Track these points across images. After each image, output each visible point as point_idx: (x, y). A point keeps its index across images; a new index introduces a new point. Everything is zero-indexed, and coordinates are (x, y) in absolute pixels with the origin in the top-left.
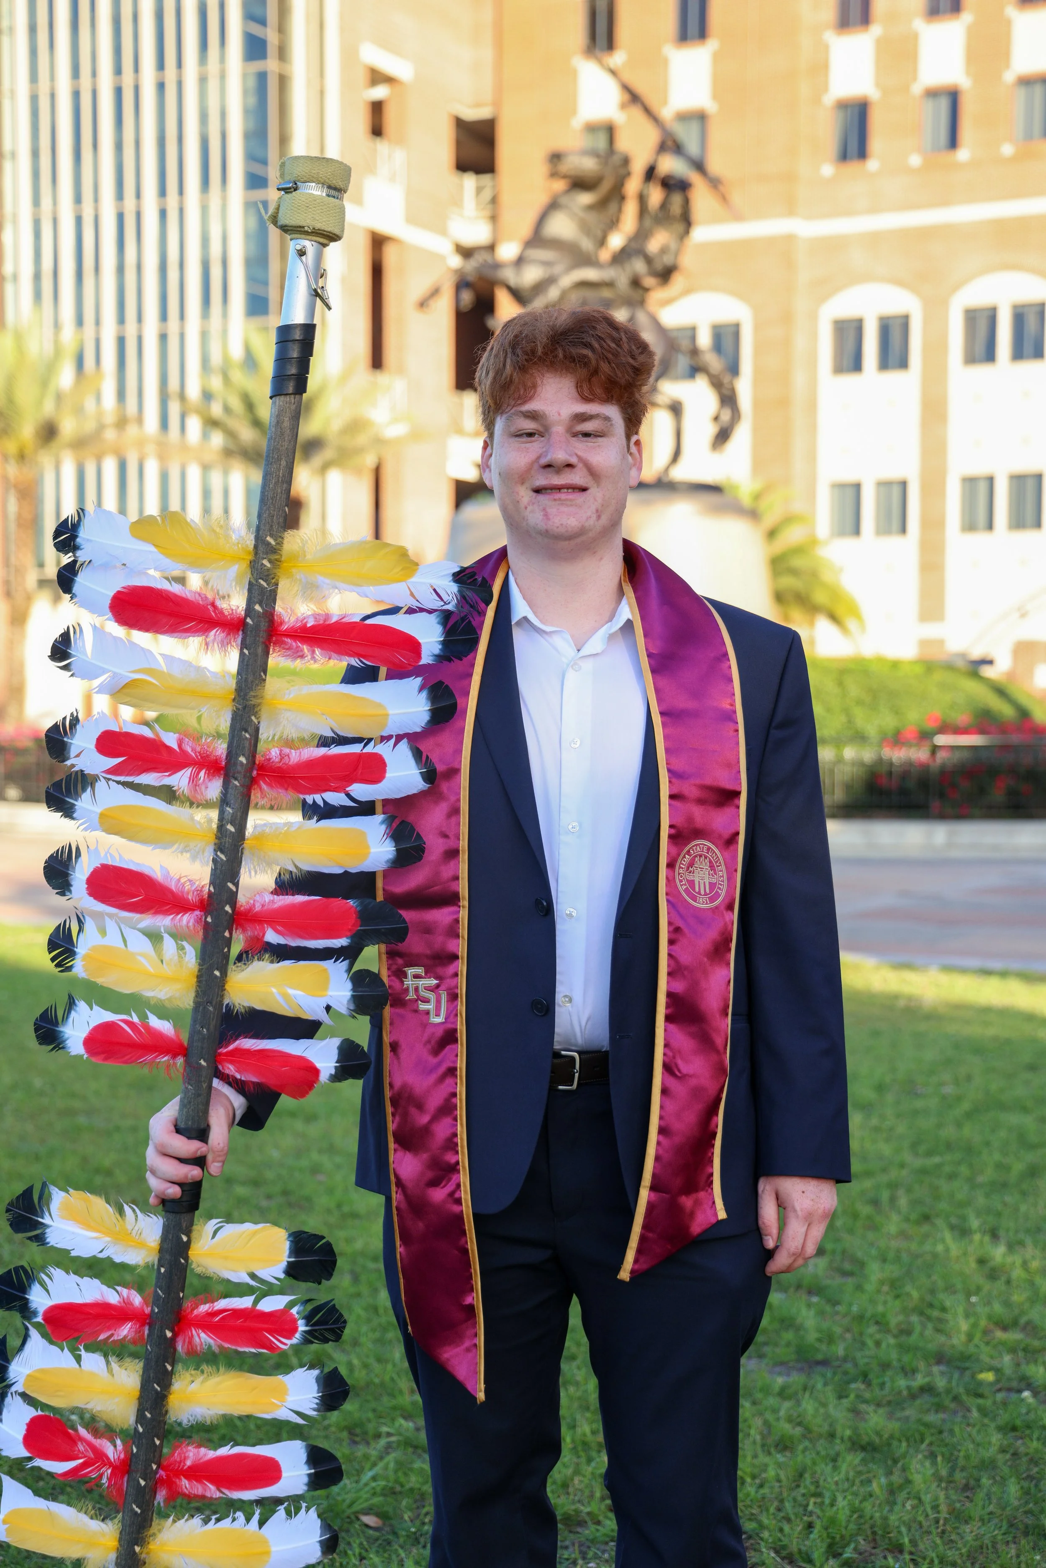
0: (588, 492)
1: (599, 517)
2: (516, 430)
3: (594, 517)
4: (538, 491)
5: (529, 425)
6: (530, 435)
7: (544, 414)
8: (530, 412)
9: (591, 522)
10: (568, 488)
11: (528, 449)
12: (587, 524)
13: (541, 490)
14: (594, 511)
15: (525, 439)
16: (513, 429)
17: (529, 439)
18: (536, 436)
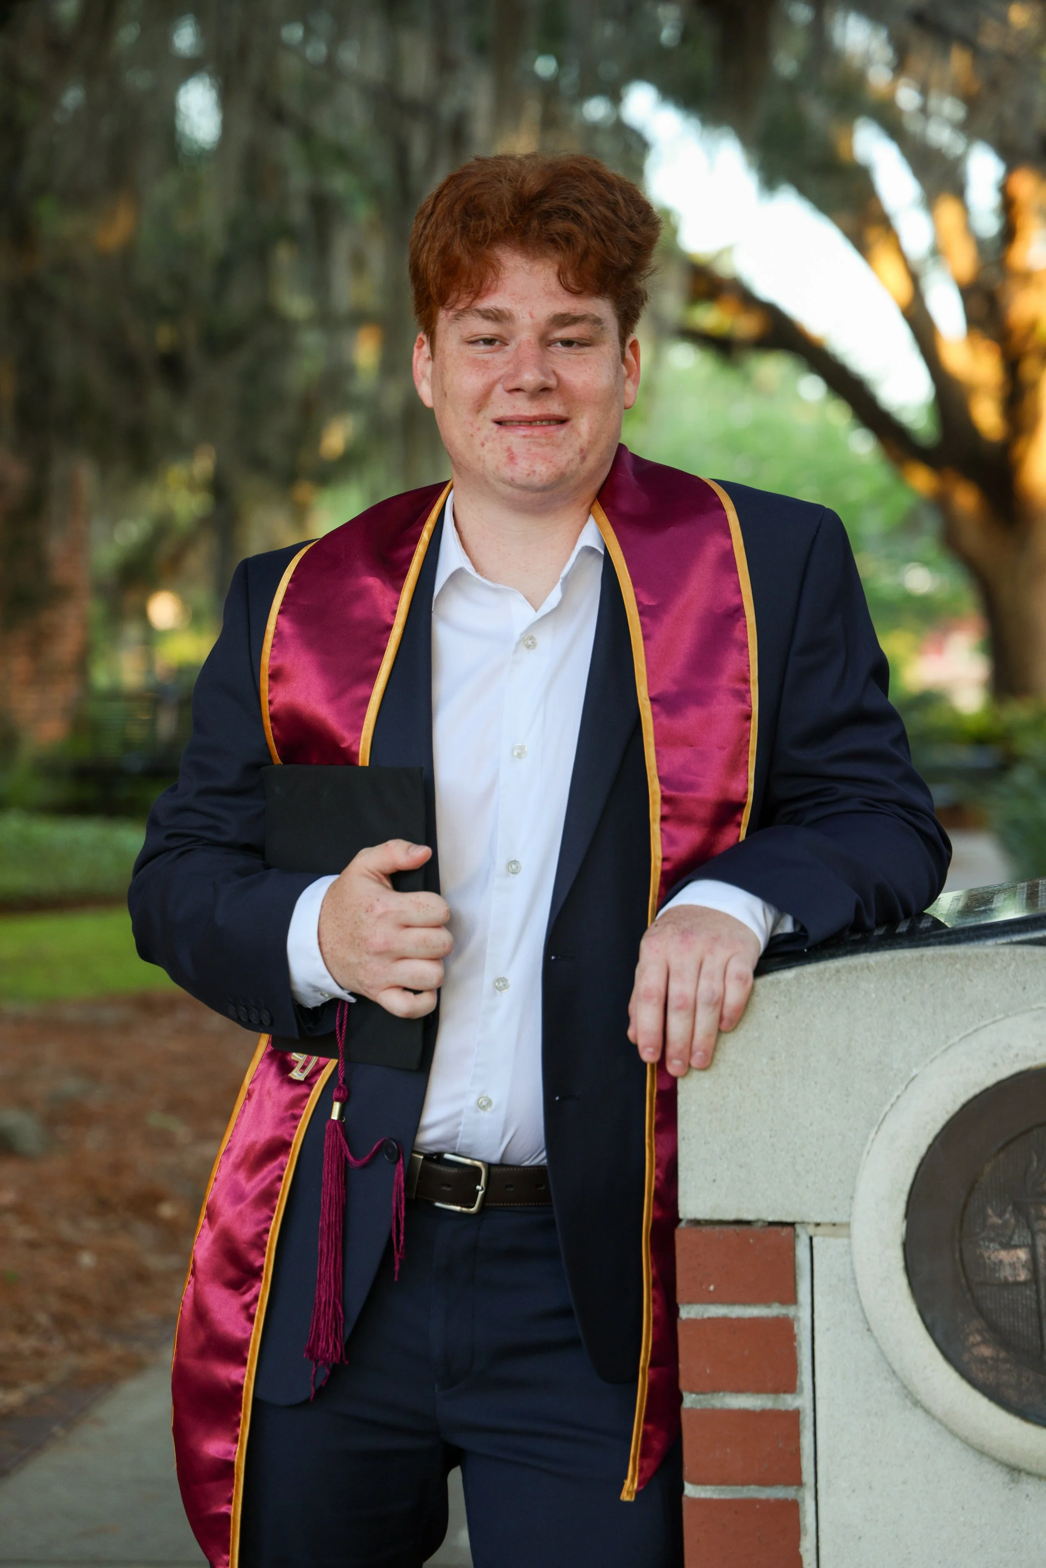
0: (570, 424)
1: (584, 458)
2: (469, 335)
3: (578, 458)
4: (500, 423)
5: (487, 328)
6: (489, 341)
7: (509, 314)
8: (491, 311)
9: (573, 467)
10: (542, 421)
11: (487, 362)
12: (569, 470)
13: (505, 422)
14: (578, 450)
15: (482, 347)
16: (466, 334)
17: (488, 348)
18: (497, 343)
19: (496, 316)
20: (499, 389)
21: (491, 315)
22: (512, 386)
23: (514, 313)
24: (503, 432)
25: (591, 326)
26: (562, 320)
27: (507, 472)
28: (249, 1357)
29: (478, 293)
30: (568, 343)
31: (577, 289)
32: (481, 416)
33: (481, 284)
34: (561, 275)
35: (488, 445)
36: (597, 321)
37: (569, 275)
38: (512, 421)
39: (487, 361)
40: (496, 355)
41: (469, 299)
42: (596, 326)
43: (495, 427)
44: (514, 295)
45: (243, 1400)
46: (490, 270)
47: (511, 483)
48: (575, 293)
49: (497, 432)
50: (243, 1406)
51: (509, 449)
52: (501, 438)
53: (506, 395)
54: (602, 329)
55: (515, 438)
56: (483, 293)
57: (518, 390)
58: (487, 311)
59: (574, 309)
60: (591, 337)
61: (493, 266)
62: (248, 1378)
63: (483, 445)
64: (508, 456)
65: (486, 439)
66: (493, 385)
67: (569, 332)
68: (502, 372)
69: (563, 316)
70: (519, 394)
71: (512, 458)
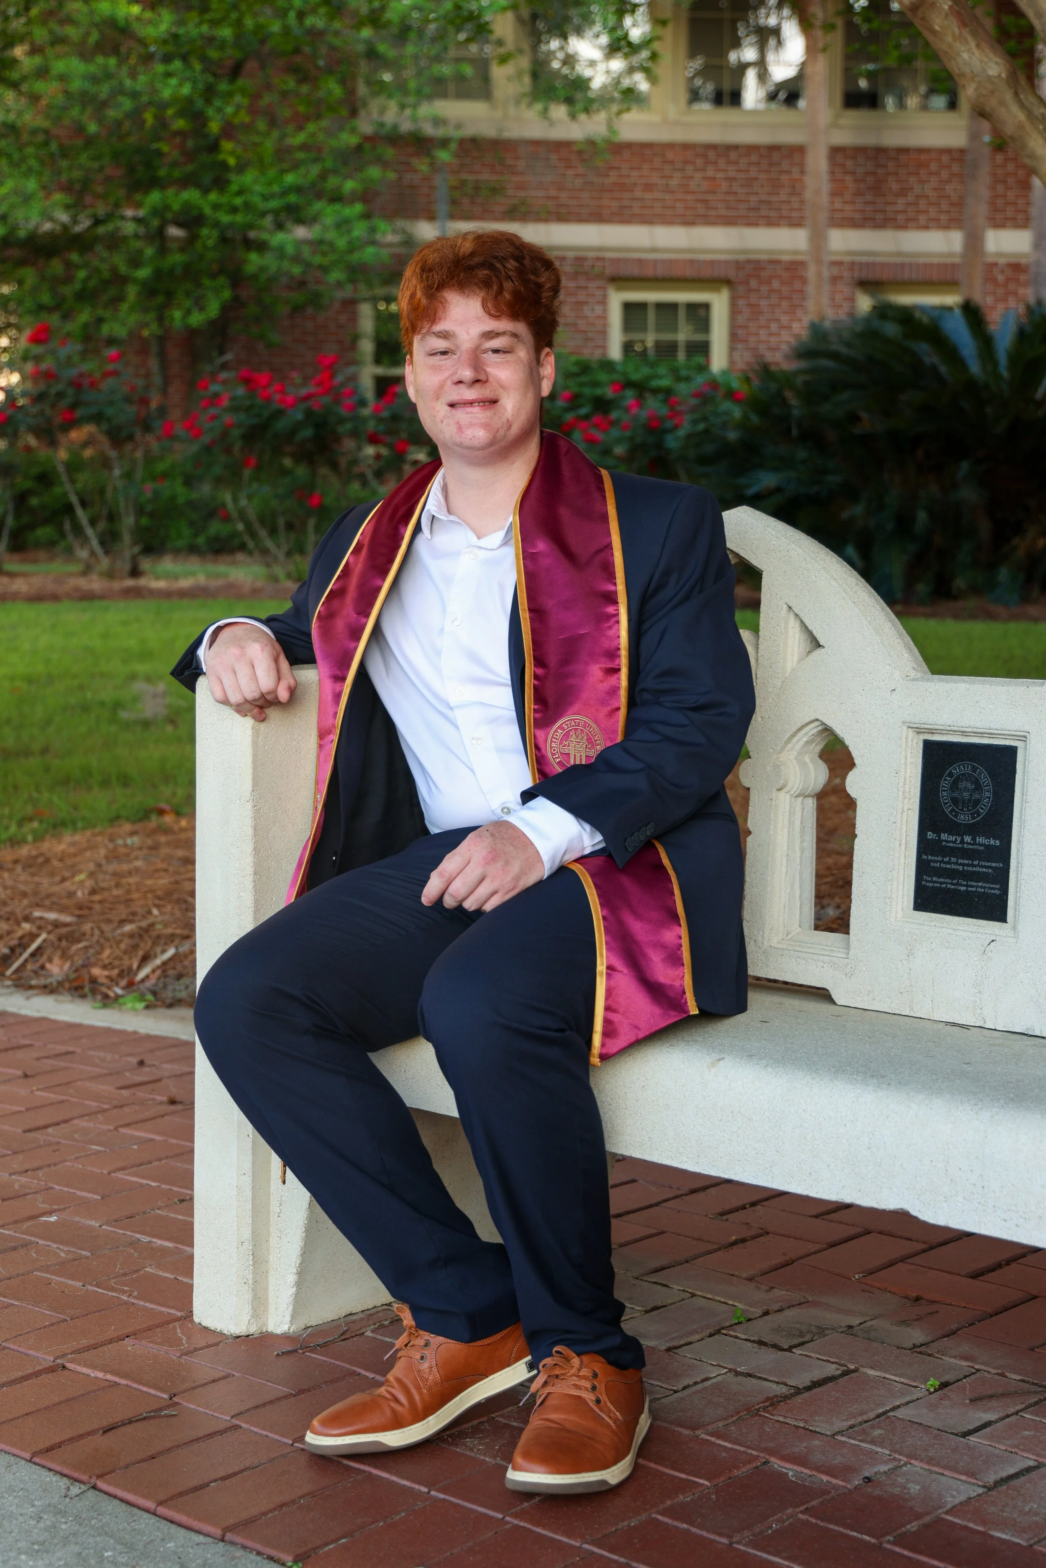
0: (499, 403)
1: (509, 427)
2: (432, 350)
3: (505, 427)
4: (452, 405)
5: (441, 344)
6: (444, 353)
7: (454, 334)
8: (441, 332)
9: (502, 433)
10: (479, 402)
11: (441, 366)
12: (498, 435)
13: (455, 404)
14: (505, 421)
15: (439, 357)
16: (428, 349)
17: (443, 357)
18: (448, 354)
19: (445, 335)
20: (449, 383)
21: (441, 334)
22: (456, 378)
23: (456, 332)
24: (454, 411)
25: (509, 338)
26: (489, 335)
27: (458, 439)
29: (433, 321)
30: (496, 351)
31: (498, 314)
32: (439, 402)
33: (435, 314)
34: (484, 306)
35: (445, 422)
36: (515, 335)
37: (489, 305)
38: (459, 404)
40: (448, 361)
41: (427, 326)
42: (512, 338)
43: (448, 408)
44: (456, 320)
46: (440, 305)
47: (461, 445)
48: (497, 317)
49: (450, 412)
51: (458, 423)
52: (453, 416)
53: (454, 386)
54: (518, 340)
55: (461, 415)
56: (436, 321)
57: (460, 382)
58: (439, 332)
59: (497, 328)
60: (509, 346)
61: (442, 302)
63: (442, 422)
64: (458, 427)
65: (444, 417)
66: (445, 380)
67: (496, 343)
68: (450, 372)
69: (489, 332)
70: (461, 386)
71: (460, 428)
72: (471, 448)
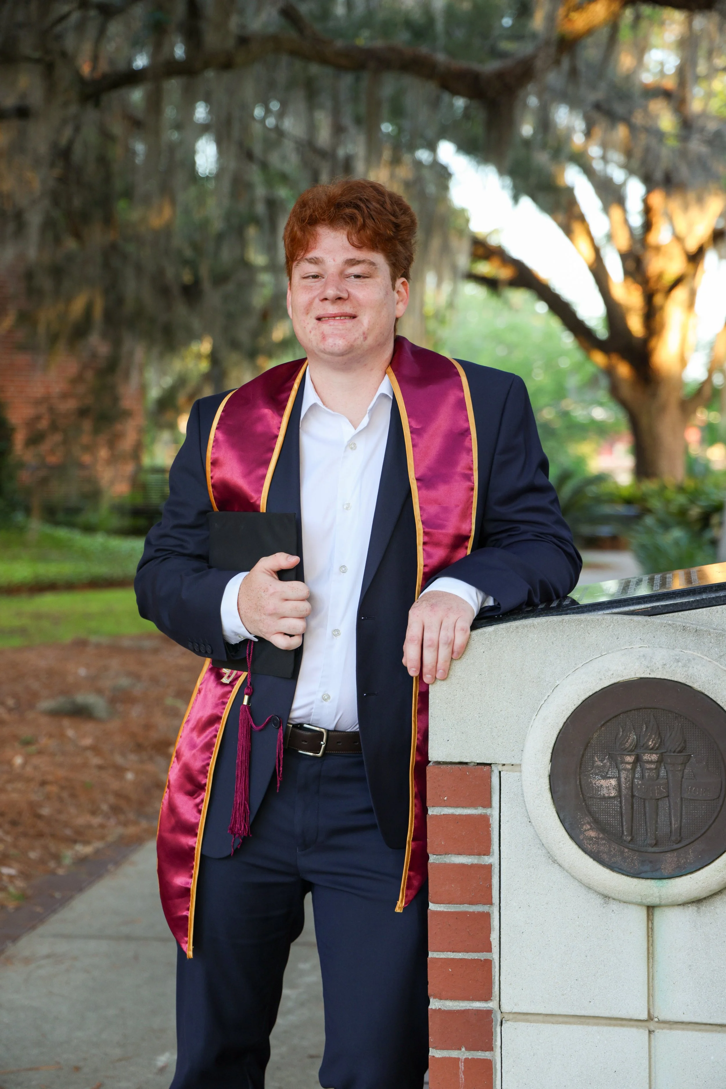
19: (315, 261)
20: (317, 300)
21: (312, 261)
22: (322, 297)
23: (325, 259)
24: (320, 323)
25: (368, 266)
26: (352, 262)
27: (322, 346)
28: (198, 833)
29: (307, 249)
30: (356, 276)
31: (359, 245)
32: (309, 316)
33: (308, 245)
34: (349, 238)
35: (313, 332)
36: (372, 264)
37: (353, 238)
38: (325, 317)
39: (312, 286)
40: (317, 283)
41: (302, 254)
42: (371, 266)
43: (316, 321)
44: (325, 250)
45: (195, 855)
46: (313, 237)
47: (324, 351)
48: (358, 248)
49: (317, 324)
50: (195, 858)
51: (323, 333)
52: (319, 327)
53: (321, 303)
54: (376, 268)
55: (326, 327)
56: (309, 249)
57: (326, 299)
58: (311, 259)
59: (359, 257)
60: (369, 272)
61: (313, 235)
62: (198, 843)
63: (310, 331)
64: (322, 336)
65: (312, 328)
66: (314, 298)
67: (356, 270)
68: (319, 292)
69: (351, 260)
70: (327, 302)
71: (324, 338)
72: (332, 354)
